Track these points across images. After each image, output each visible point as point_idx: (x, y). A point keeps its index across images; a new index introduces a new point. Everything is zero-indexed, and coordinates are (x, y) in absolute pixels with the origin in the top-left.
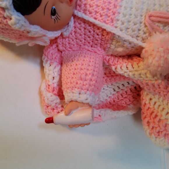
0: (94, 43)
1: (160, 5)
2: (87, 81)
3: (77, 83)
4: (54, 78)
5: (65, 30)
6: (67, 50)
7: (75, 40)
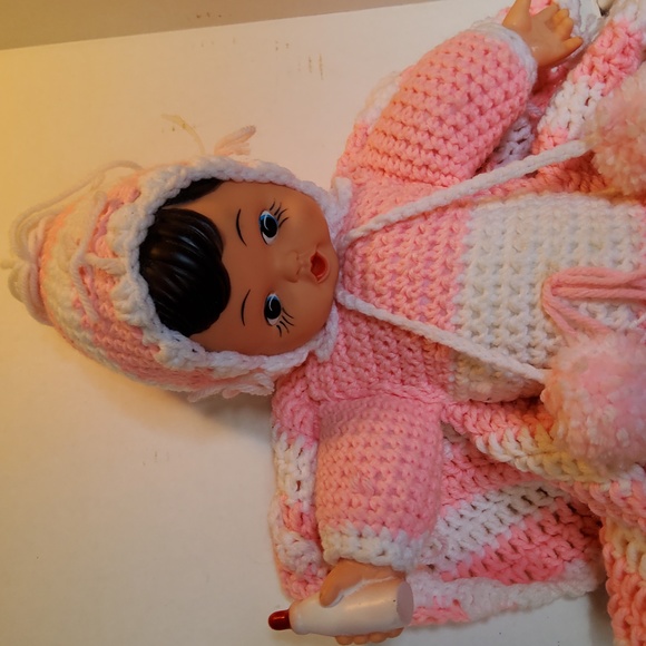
0: (407, 372)
1: (591, 244)
2: (380, 495)
3: (350, 504)
4: (299, 483)
5: (318, 343)
6: (332, 397)
7: (350, 369)
